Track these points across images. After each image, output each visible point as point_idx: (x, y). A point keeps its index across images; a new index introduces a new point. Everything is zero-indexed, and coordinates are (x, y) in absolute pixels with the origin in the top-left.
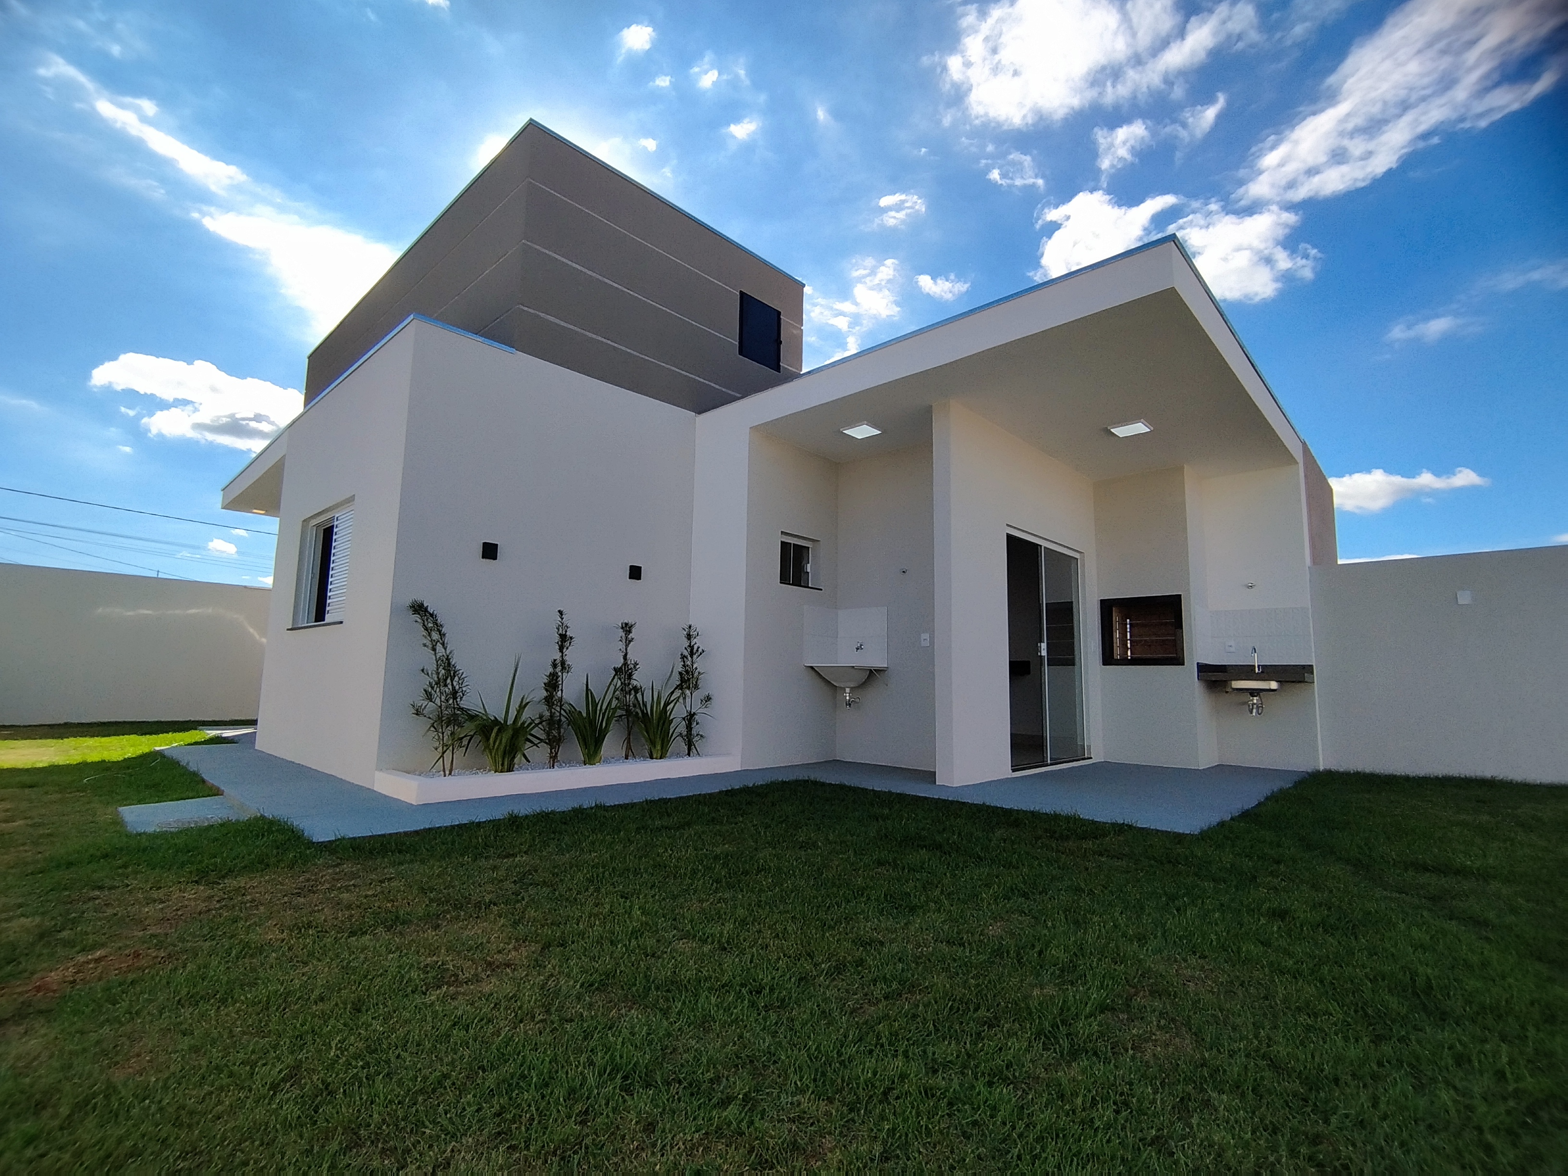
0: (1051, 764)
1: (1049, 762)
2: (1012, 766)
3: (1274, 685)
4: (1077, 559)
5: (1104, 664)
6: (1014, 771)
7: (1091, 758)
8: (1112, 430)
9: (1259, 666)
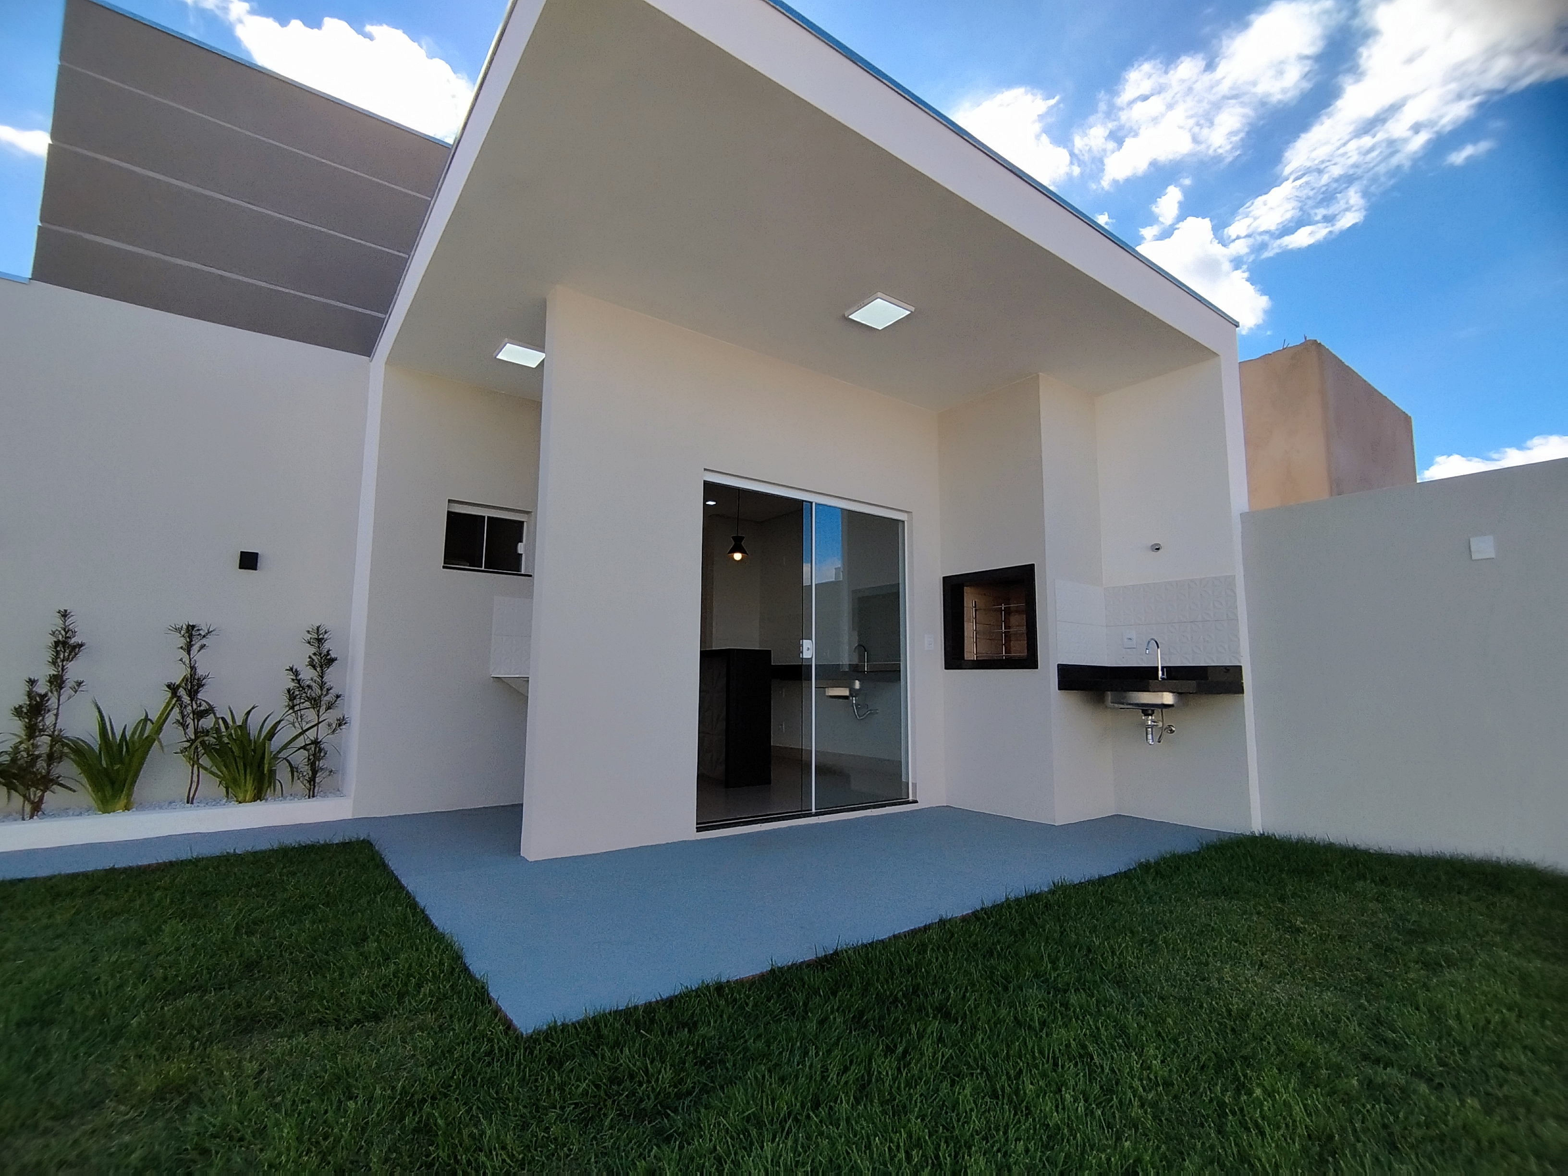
0: (816, 814)
1: (814, 810)
2: (697, 824)
3: (1168, 698)
4: (903, 522)
5: (946, 668)
6: (699, 830)
7: (916, 802)
8: (850, 317)
9: (1163, 668)
